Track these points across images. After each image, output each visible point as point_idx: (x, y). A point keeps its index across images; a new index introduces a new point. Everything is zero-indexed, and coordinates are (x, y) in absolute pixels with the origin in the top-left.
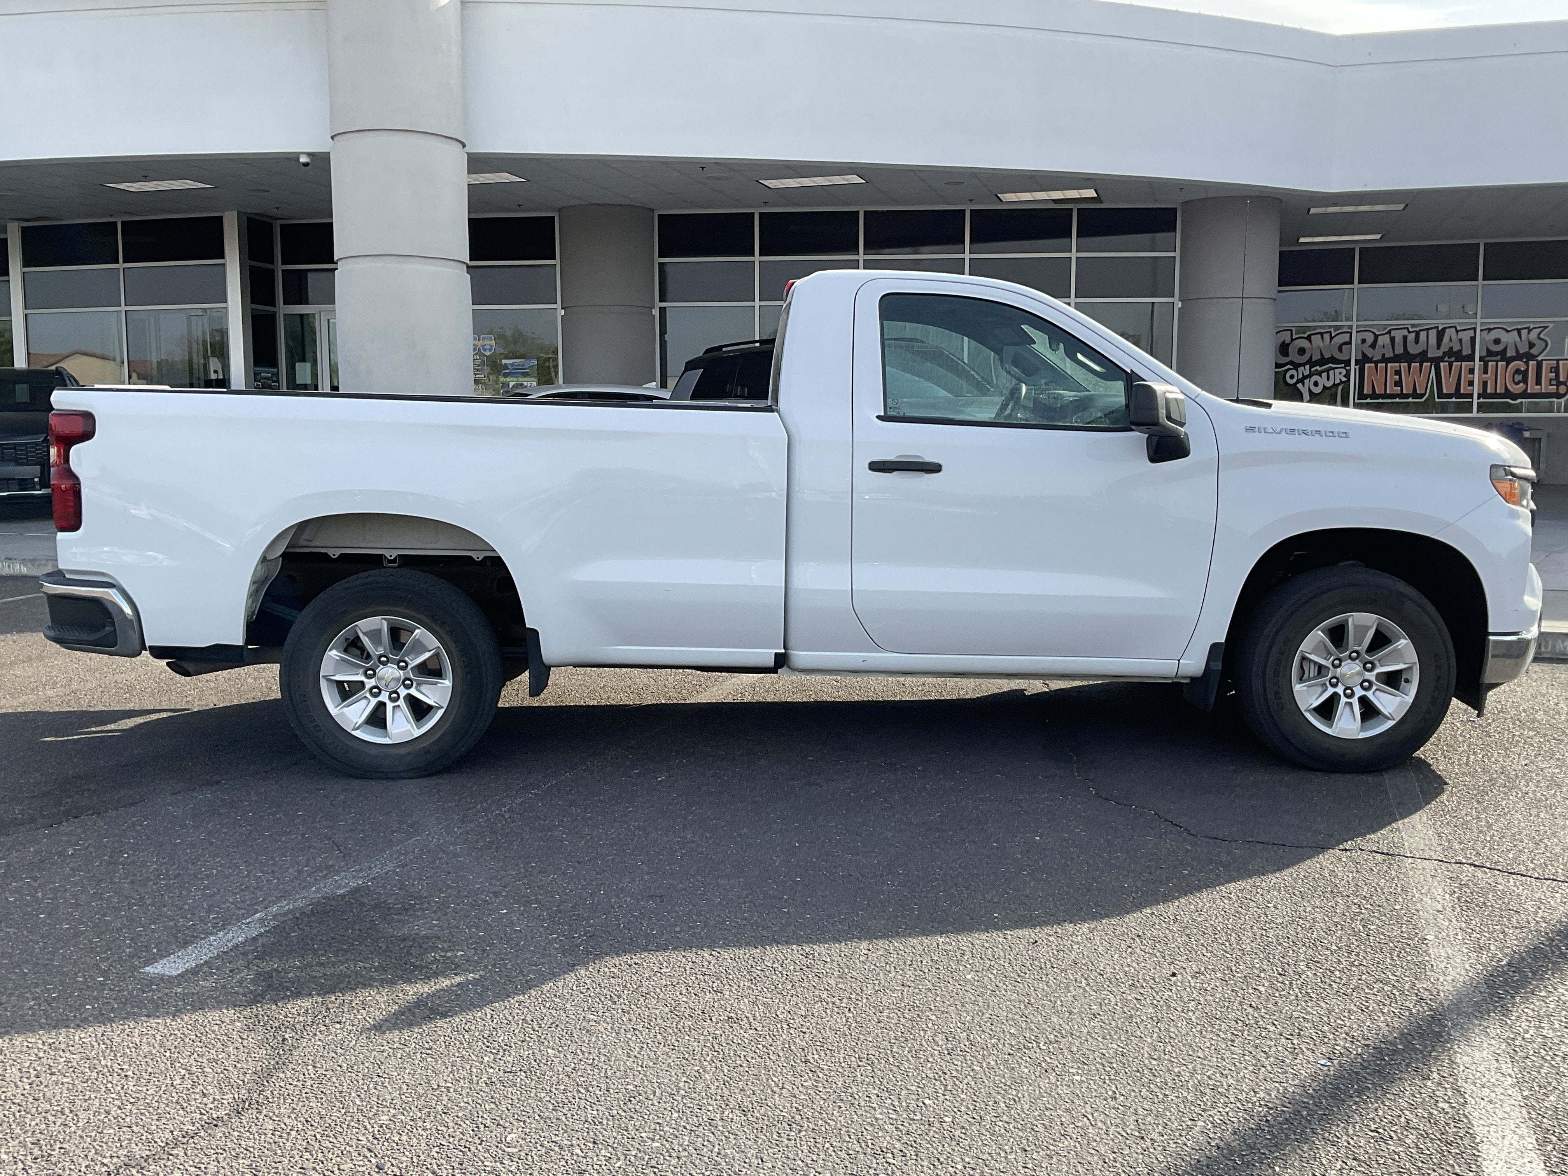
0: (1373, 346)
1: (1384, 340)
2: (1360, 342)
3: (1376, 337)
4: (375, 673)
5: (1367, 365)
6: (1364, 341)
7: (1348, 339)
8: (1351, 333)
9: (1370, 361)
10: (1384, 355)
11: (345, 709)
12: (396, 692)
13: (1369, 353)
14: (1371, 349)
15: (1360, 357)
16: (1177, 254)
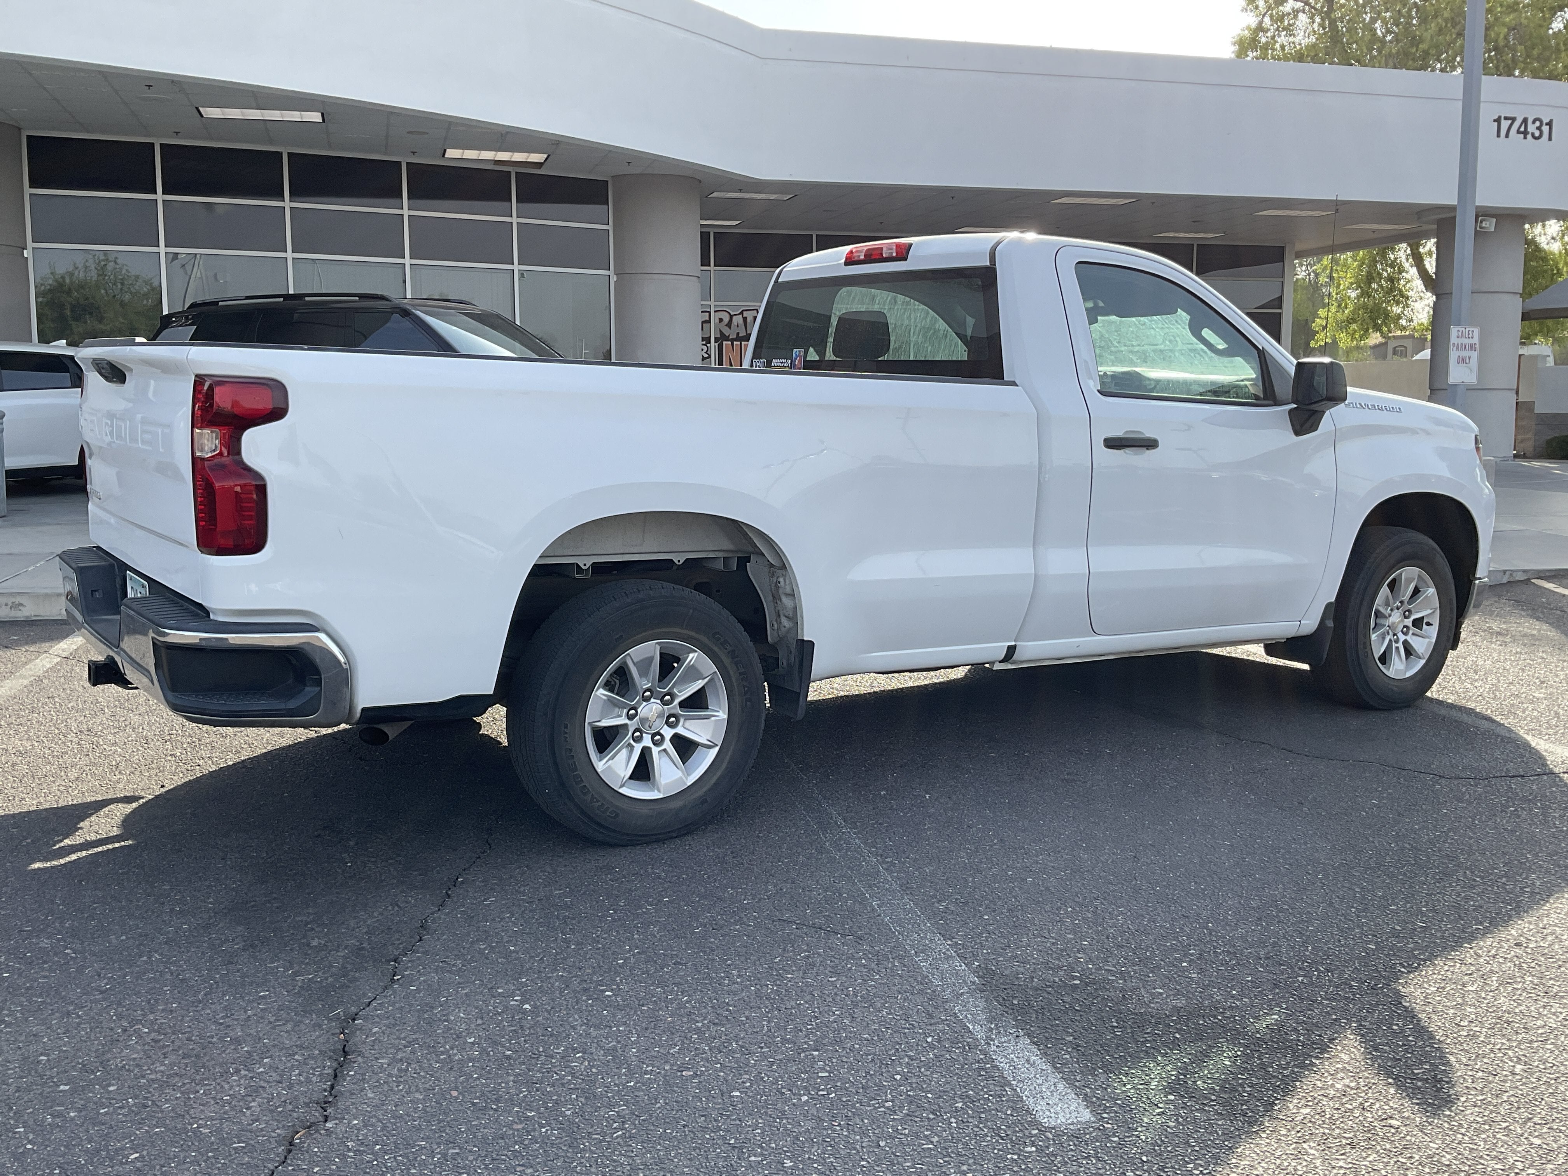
0: (729, 325)
1: (737, 320)
2: (717, 321)
3: (731, 316)
4: (637, 712)
5: (724, 343)
6: (721, 320)
7: (707, 318)
8: (710, 313)
9: (727, 339)
10: (738, 334)
11: (610, 762)
12: (658, 733)
13: (726, 331)
14: (727, 328)
15: (719, 336)
16: (610, 227)
